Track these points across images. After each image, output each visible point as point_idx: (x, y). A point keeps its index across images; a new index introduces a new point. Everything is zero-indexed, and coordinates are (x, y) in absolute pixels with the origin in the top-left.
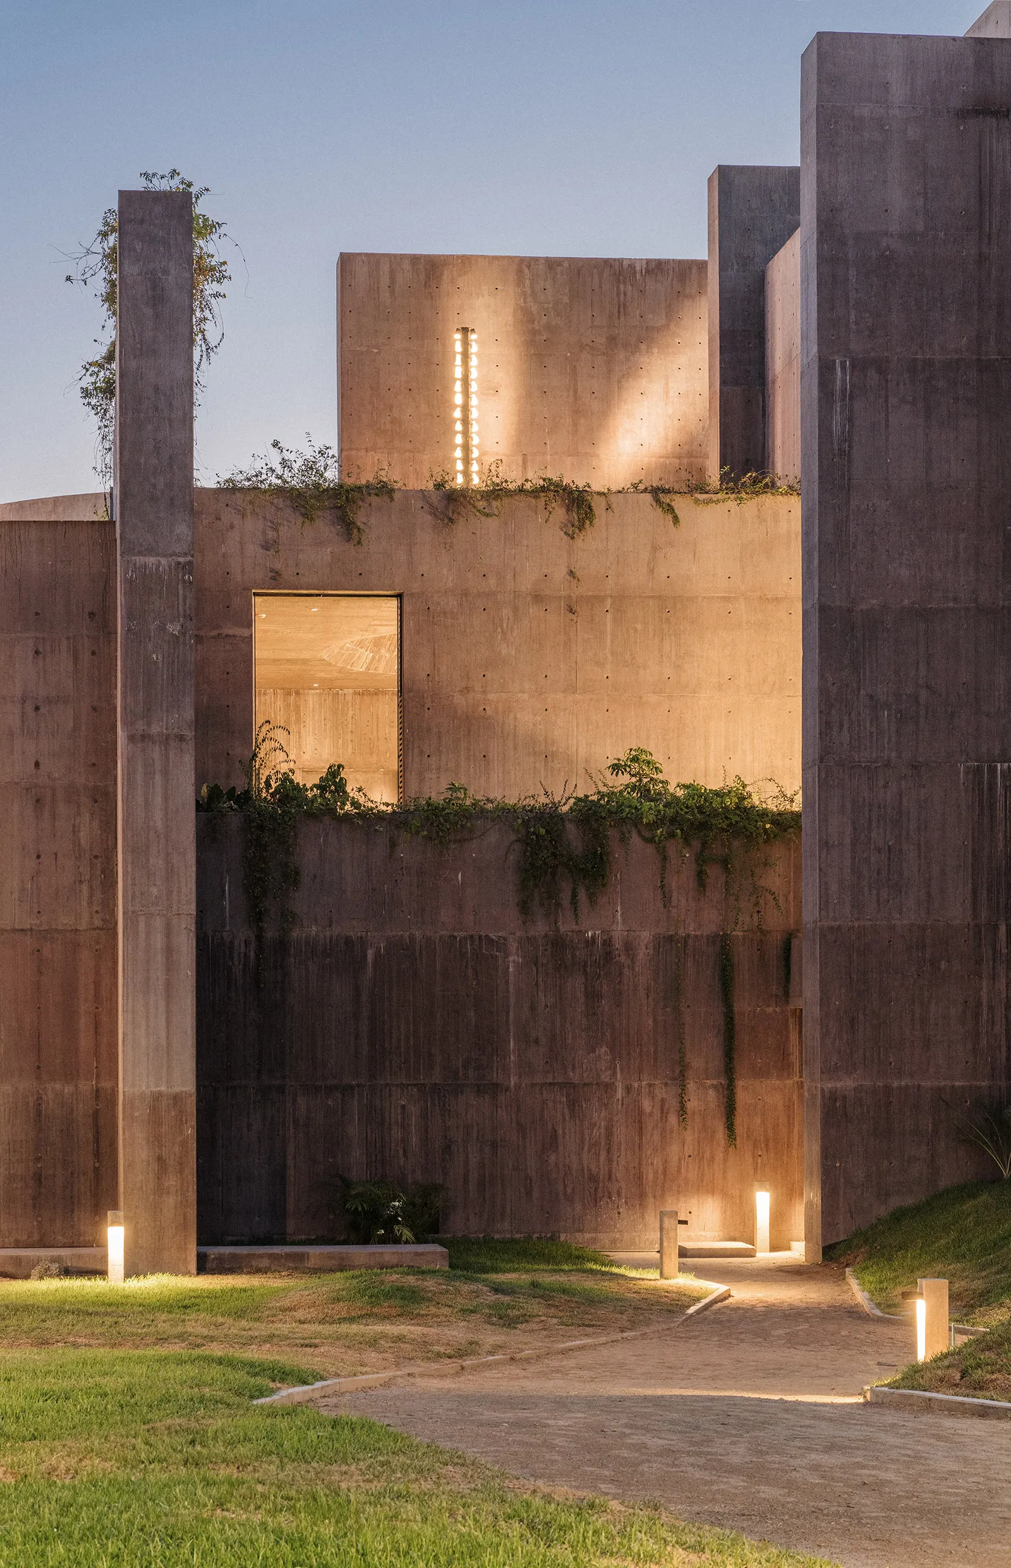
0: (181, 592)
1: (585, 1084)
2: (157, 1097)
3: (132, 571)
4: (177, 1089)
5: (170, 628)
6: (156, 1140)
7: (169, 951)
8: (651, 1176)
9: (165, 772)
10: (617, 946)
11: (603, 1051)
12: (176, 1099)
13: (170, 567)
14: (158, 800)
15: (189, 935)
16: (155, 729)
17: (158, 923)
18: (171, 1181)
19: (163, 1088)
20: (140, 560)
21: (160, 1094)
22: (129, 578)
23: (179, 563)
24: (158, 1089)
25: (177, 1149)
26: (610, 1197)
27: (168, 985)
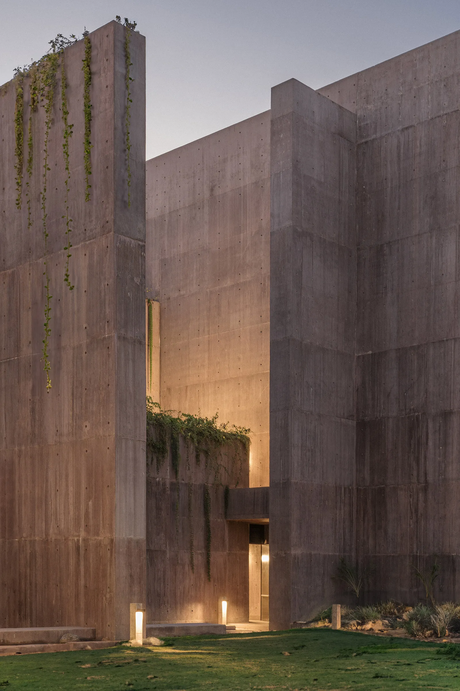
0: (140, 261)
1: (155, 551)
2: (130, 541)
3: (119, 243)
4: (138, 537)
5: (136, 280)
6: (130, 565)
7: (135, 460)
8: (179, 593)
9: (134, 361)
10: (167, 486)
11: (162, 535)
12: (138, 542)
13: (135, 245)
14: (131, 376)
15: (143, 452)
16: (130, 335)
17: (131, 443)
18: (136, 589)
19: (132, 536)
20: (122, 237)
21: (131, 539)
22: (118, 246)
23: (139, 244)
24: (130, 537)
25: (138, 570)
26: (165, 604)
27: (135, 480)
